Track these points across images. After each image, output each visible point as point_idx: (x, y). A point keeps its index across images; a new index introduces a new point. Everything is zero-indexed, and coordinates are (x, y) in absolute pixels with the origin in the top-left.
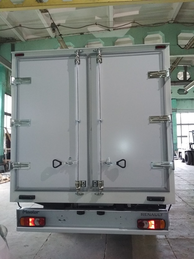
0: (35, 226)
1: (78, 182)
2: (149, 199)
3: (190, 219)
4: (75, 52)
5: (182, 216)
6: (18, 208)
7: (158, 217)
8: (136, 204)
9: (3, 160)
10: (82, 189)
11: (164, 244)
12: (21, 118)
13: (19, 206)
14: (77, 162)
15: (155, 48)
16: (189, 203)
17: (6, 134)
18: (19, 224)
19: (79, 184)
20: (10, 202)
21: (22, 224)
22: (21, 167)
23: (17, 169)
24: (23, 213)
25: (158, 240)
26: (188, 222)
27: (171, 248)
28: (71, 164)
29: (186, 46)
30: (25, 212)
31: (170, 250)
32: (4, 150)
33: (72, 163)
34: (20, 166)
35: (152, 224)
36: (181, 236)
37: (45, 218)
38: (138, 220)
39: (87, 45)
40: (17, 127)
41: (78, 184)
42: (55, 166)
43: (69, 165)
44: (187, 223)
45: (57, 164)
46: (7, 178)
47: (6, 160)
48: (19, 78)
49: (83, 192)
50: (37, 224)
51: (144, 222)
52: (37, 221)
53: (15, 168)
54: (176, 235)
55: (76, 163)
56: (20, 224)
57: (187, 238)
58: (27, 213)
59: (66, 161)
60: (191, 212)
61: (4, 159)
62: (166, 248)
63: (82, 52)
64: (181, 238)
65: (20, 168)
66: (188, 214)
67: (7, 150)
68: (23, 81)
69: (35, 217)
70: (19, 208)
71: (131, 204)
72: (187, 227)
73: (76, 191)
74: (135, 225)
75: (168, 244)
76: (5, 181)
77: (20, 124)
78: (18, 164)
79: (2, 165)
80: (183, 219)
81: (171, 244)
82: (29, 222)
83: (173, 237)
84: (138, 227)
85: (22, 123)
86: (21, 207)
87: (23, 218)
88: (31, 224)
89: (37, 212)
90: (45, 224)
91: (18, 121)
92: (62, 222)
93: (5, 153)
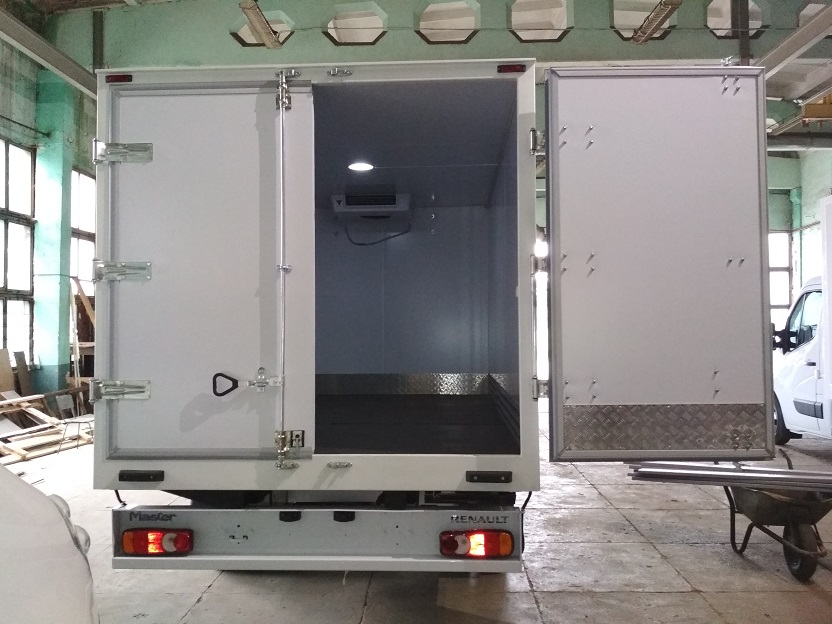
0: (165, 554)
1: (284, 433)
2: (471, 477)
3: (609, 542)
4: (278, 75)
5: (588, 536)
6: (118, 506)
7: (496, 526)
8: (440, 492)
9: (69, 380)
10: (295, 453)
11: (524, 605)
12: (123, 258)
13: (121, 501)
14: (280, 379)
15: (496, 70)
16: (616, 500)
17: (77, 298)
18: (119, 549)
19: (285, 438)
20: (95, 488)
21: (129, 548)
22: (123, 394)
23: (113, 398)
24: (131, 519)
25: (508, 595)
26: (603, 550)
27: (539, 616)
28: (263, 385)
29: (636, 32)
30: (135, 517)
31: (536, 619)
32: (72, 348)
33: (267, 383)
34: (123, 390)
35: (477, 544)
36: (574, 586)
37: (191, 532)
38: (444, 533)
39: (336, 19)
40: (112, 282)
41: (284, 440)
42: (219, 391)
43: (259, 390)
44: (598, 552)
45: (225, 385)
46: (83, 434)
47: (78, 380)
48: (117, 145)
49: (295, 462)
50: (170, 547)
51: (459, 539)
52: (171, 539)
53: (108, 397)
54: (560, 584)
55: (278, 384)
56: (123, 548)
57: (590, 592)
58: (140, 519)
59: (252, 378)
60: (615, 525)
61: (72, 375)
62: (527, 615)
63: (298, 74)
64: (573, 589)
65: (121, 396)
66: (606, 529)
67: (80, 348)
68: (131, 153)
69: (164, 531)
70: (120, 505)
71: (426, 492)
72: (595, 562)
73: (276, 458)
74: (434, 545)
75: (535, 606)
76: (75, 443)
77: (122, 274)
78: (115, 385)
79: (66, 393)
80: (589, 541)
81: (541, 605)
82: (147, 542)
83: (552, 588)
84: (441, 551)
85: (128, 271)
86: (125, 505)
87: (131, 533)
88: (152, 549)
89: (169, 517)
90: (191, 548)
91: (115, 266)
92: (237, 541)
93: (76, 358)
